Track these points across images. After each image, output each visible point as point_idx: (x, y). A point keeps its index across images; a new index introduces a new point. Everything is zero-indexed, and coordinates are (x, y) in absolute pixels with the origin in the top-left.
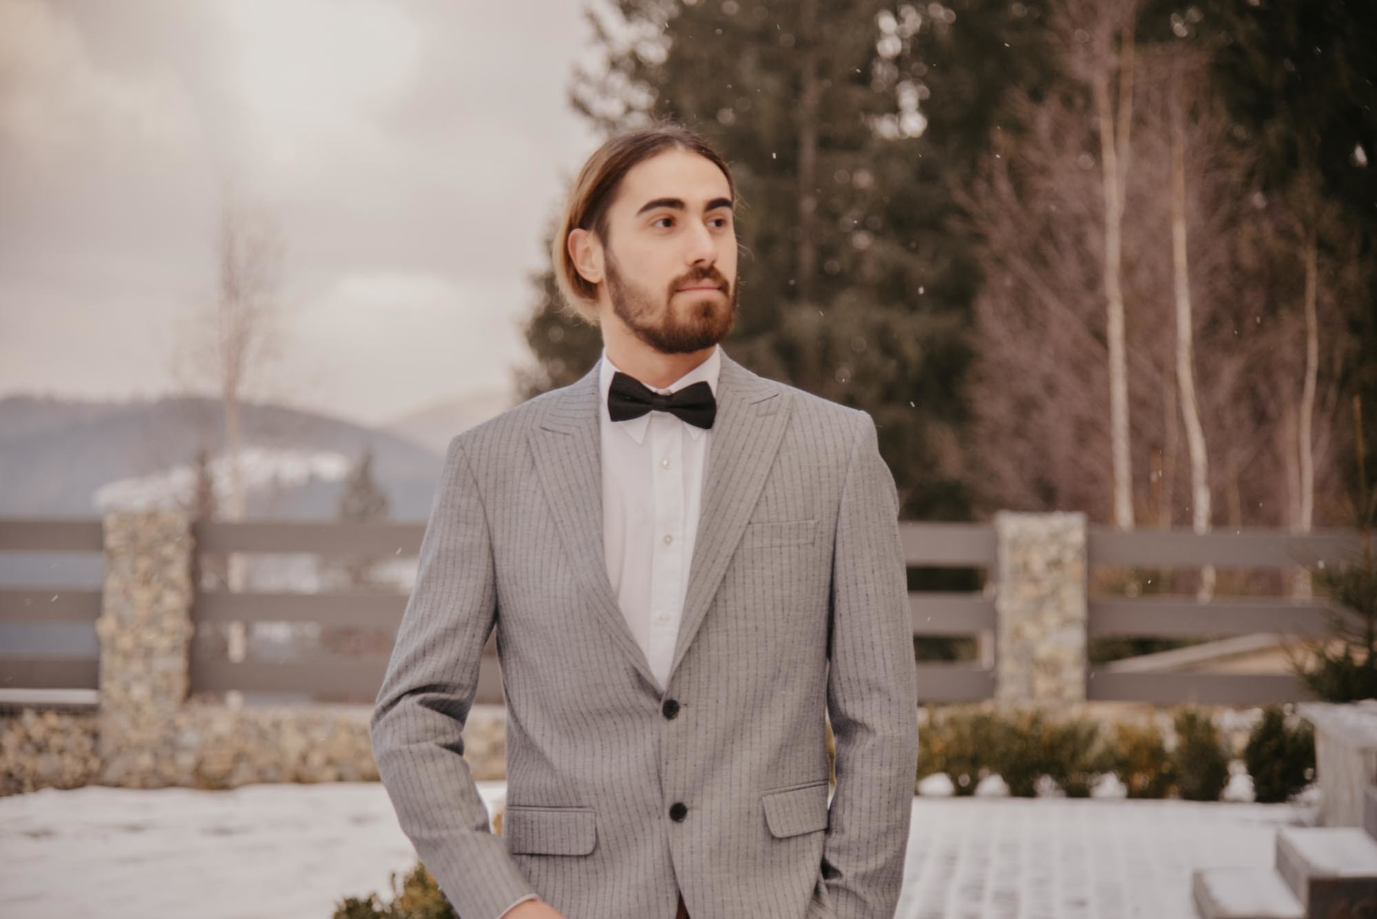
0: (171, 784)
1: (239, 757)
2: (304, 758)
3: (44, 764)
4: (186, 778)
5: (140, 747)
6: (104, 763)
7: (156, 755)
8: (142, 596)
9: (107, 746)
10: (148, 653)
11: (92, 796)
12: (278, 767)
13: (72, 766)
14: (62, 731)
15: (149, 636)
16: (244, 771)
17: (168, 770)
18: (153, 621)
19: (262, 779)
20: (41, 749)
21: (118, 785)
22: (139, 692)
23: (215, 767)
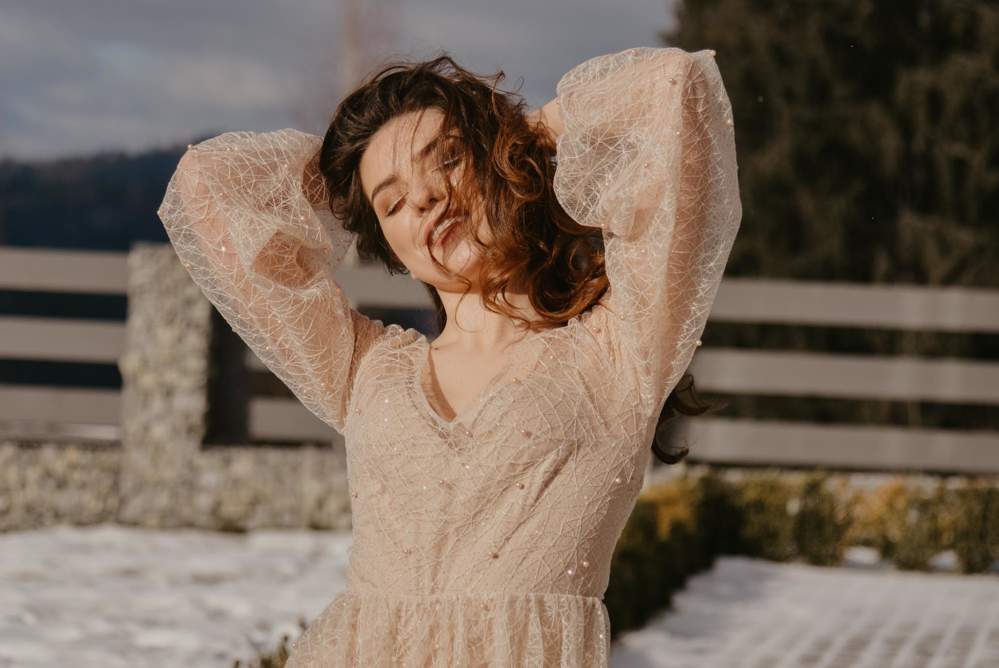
0: (190, 525)
1: (255, 502)
2: (320, 504)
3: (64, 500)
4: (203, 519)
5: (159, 484)
6: (123, 502)
7: (174, 495)
8: (165, 335)
9: (127, 484)
10: (169, 393)
11: (109, 534)
12: (295, 511)
13: (90, 502)
14: (84, 468)
15: (171, 376)
16: (261, 515)
17: (186, 512)
18: (175, 361)
19: (277, 524)
20: (62, 484)
21: (134, 524)
22: (160, 431)
23: (231, 510)
